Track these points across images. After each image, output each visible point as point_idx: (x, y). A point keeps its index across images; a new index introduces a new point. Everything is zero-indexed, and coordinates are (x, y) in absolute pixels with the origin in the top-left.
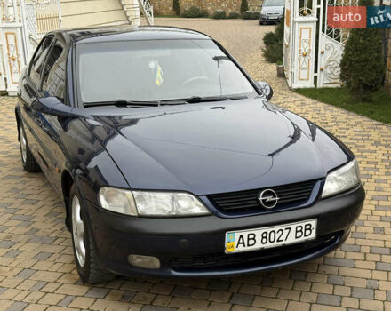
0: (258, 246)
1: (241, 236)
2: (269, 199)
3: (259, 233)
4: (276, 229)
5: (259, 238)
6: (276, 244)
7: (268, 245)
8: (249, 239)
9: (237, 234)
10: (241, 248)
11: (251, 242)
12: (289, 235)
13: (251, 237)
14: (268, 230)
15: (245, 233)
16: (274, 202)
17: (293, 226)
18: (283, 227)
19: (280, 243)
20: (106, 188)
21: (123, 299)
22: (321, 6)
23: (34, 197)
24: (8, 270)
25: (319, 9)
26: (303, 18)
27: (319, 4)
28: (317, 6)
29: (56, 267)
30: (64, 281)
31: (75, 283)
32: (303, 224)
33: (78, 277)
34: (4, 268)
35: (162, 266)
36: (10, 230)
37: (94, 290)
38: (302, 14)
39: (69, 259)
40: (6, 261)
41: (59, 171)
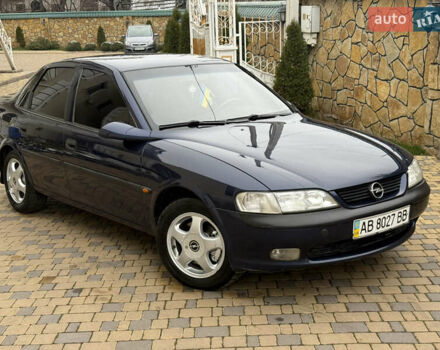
0: (375, 231)
1: (364, 223)
2: (378, 190)
3: (375, 219)
4: (386, 216)
5: (375, 224)
6: (386, 228)
7: (381, 230)
8: (369, 226)
9: (361, 221)
10: (364, 234)
11: (370, 228)
12: (394, 220)
13: (371, 223)
14: (381, 216)
15: (366, 220)
16: (380, 193)
17: (396, 212)
18: (390, 213)
19: (389, 228)
20: (244, 194)
21: (241, 295)
22: (240, 35)
23: (56, 233)
24: (107, 290)
25: (238, 38)
26: (223, 47)
27: (237, 32)
28: (236, 35)
29: (151, 282)
30: (171, 291)
31: (183, 291)
32: (402, 210)
33: (181, 287)
34: (101, 289)
35: (303, 256)
36: (67, 260)
37: (206, 293)
38: (221, 43)
39: (155, 276)
40: (96, 284)
41: (150, 192)
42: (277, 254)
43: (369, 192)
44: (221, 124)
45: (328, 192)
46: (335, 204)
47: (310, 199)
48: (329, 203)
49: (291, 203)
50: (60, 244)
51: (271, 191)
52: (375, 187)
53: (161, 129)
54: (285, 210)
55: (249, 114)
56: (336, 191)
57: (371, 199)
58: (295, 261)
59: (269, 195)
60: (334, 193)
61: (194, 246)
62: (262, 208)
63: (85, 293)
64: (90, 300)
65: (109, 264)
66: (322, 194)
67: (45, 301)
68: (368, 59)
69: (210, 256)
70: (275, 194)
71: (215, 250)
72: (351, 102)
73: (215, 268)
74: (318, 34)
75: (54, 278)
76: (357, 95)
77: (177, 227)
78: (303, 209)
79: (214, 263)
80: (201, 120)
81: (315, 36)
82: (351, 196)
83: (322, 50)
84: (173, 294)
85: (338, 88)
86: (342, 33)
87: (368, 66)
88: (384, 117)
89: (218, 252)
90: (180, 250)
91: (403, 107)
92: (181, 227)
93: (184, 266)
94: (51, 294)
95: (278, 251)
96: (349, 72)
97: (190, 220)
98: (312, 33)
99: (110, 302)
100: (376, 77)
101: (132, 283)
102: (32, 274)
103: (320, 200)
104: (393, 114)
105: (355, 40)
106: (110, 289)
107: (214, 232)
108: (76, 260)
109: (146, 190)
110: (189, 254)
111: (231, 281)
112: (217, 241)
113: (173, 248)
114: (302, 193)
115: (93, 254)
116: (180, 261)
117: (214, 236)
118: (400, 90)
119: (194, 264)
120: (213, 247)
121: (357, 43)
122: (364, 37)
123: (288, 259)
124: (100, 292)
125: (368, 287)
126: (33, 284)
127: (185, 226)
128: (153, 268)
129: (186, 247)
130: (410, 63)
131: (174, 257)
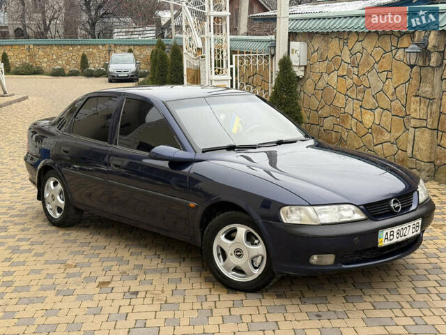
0: (395, 240)
1: (387, 233)
2: (396, 205)
3: (395, 229)
4: (404, 227)
5: (395, 234)
6: (404, 238)
7: (400, 239)
8: (391, 235)
9: (385, 231)
10: (387, 243)
11: (392, 237)
12: (409, 231)
13: (392, 233)
14: (400, 227)
15: (389, 231)
16: (398, 208)
17: (411, 224)
18: (407, 225)
19: (405, 237)
20: (287, 207)
21: (279, 296)
22: (233, 66)
23: (97, 244)
24: (160, 292)
25: (232, 69)
26: (217, 77)
27: (231, 64)
28: (230, 66)
29: (197, 286)
30: (217, 293)
31: (228, 293)
32: (415, 222)
33: (226, 290)
34: (155, 292)
35: (336, 262)
36: (115, 268)
37: (249, 295)
38: (216, 74)
39: (199, 280)
40: (148, 288)
41: (197, 207)
42: (315, 259)
43: (390, 206)
44: (254, 147)
45: (358, 206)
46: (363, 217)
47: (343, 213)
48: (359, 216)
49: (327, 215)
50: (104, 254)
51: (310, 205)
52: (395, 202)
53: (203, 152)
54: (323, 222)
55: (275, 140)
56: (363, 205)
57: (391, 213)
58: (330, 265)
59: (310, 209)
60: (362, 207)
61: (239, 253)
62: (301, 220)
63: (141, 295)
64: (148, 301)
65: (155, 271)
66: (353, 208)
67: (109, 303)
68: (353, 90)
69: (252, 262)
70: (314, 207)
71: (257, 256)
72: (338, 128)
73: (257, 272)
74: (305, 67)
75: (109, 283)
76: (343, 121)
77: (222, 237)
78: (338, 221)
79: (256, 268)
80: (237, 144)
81: (303, 68)
82: (376, 210)
83: (309, 81)
84: (219, 296)
85: (325, 115)
86: (328, 68)
87: (354, 97)
88: (369, 142)
89: (260, 258)
90: (225, 257)
91: (386, 134)
92: (226, 237)
93: (228, 270)
94: (111, 296)
95: (315, 257)
96: (335, 101)
97: (235, 230)
98: (300, 66)
99: (166, 303)
100: (361, 106)
101: (181, 287)
102: (88, 279)
103: (350, 213)
104: (377, 139)
105: (340, 73)
106: (163, 291)
107: (256, 241)
108: (124, 268)
109: (192, 204)
110: (233, 260)
111: (271, 284)
112: (259, 249)
113: (218, 255)
114: (336, 207)
115: (136, 263)
116: (224, 267)
117: (256, 244)
118: (384, 119)
119: (238, 270)
120: (255, 254)
121: (343, 76)
122: (349, 71)
123: (324, 264)
124: (154, 294)
125: (387, 289)
126: (92, 288)
127: (230, 236)
128: (195, 274)
129: (231, 254)
130: (393, 95)
131: (220, 264)
